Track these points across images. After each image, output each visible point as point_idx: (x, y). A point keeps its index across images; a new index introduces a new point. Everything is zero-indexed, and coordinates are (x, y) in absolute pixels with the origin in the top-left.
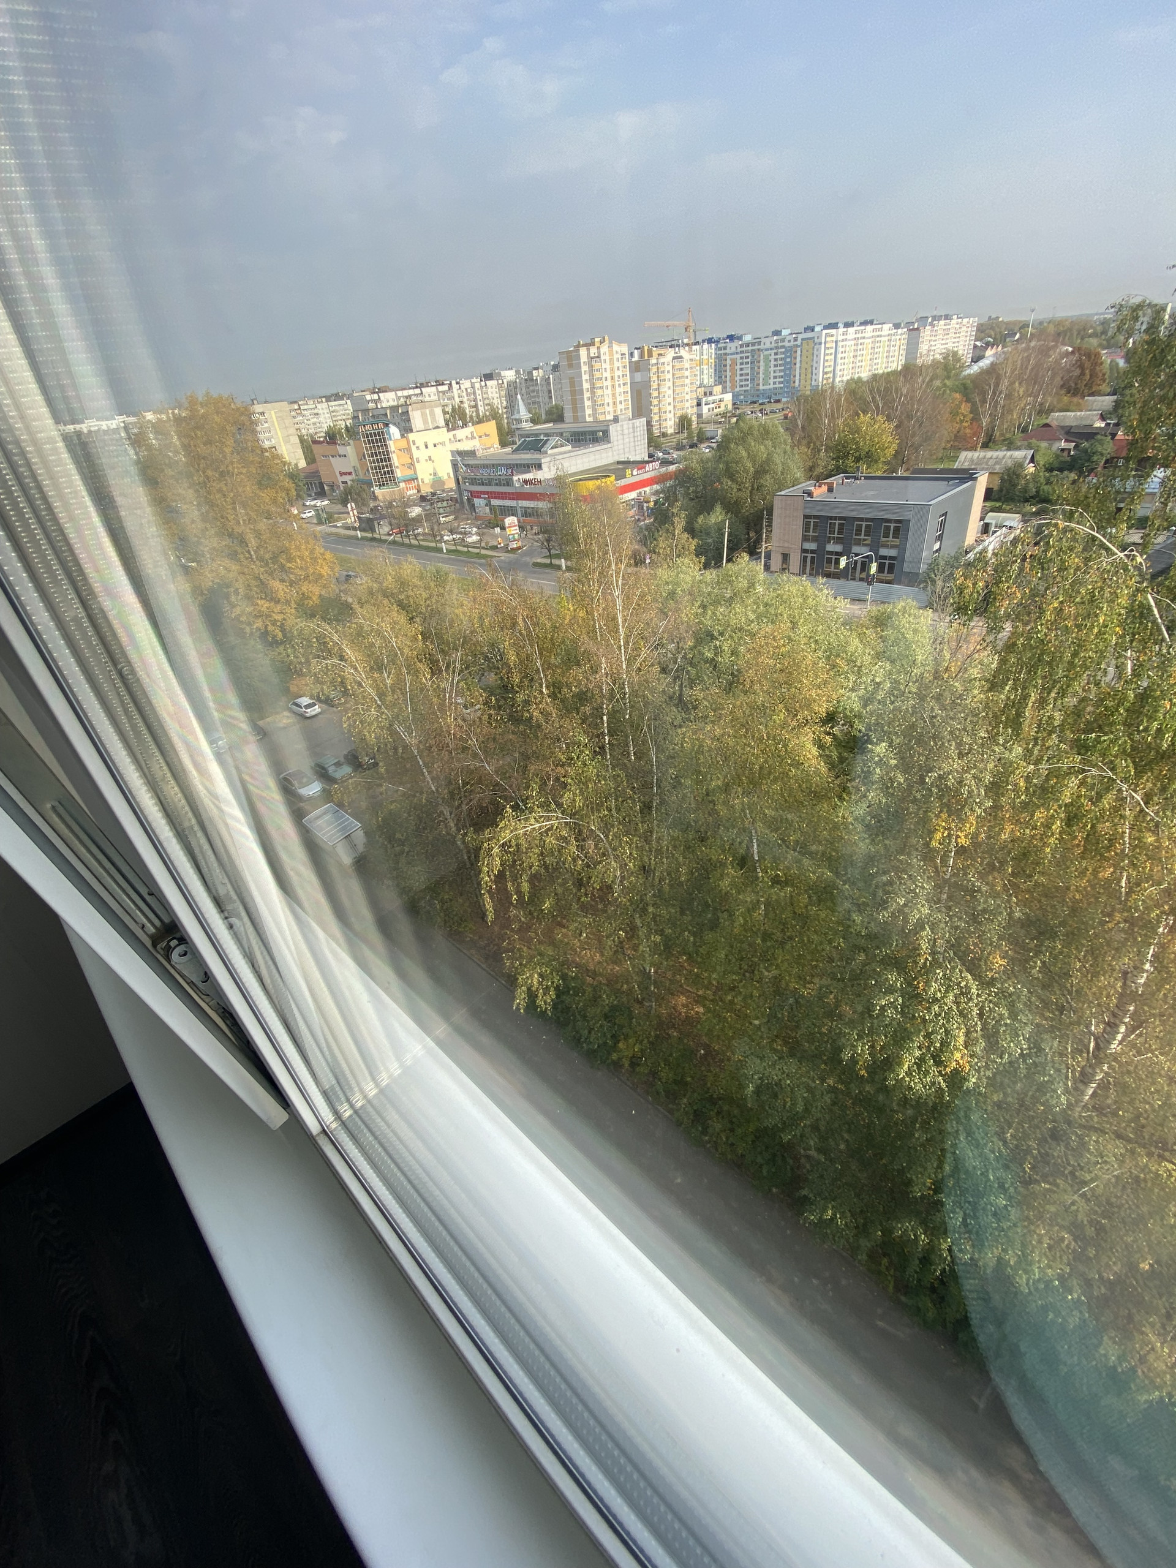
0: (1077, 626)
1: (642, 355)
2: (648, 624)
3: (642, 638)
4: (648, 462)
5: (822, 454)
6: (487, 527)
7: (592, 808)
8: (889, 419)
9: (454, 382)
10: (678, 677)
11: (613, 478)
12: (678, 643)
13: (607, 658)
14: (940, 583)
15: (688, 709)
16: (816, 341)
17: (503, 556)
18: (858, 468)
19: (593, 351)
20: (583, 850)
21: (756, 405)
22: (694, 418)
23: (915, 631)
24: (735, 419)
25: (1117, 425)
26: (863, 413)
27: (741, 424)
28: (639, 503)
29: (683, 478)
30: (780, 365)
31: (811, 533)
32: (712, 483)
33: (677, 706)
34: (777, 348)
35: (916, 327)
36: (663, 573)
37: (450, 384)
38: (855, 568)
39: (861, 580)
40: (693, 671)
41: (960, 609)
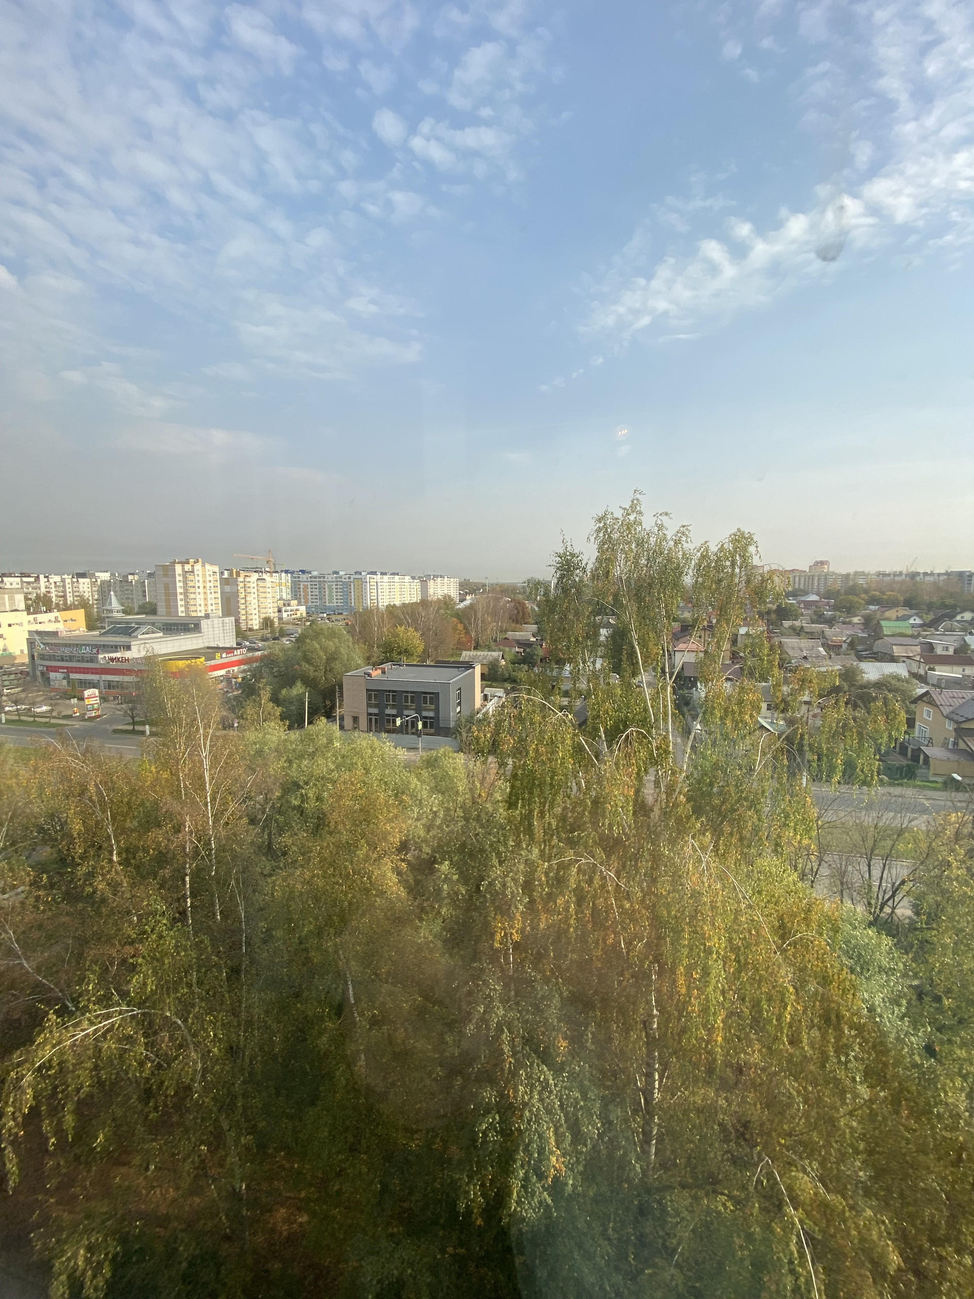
0: (549, 759)
1: (231, 574)
2: (236, 780)
3: (230, 793)
4: (236, 649)
5: (375, 649)
6: (61, 698)
7: (168, 988)
8: (416, 630)
9: (42, 577)
10: (267, 826)
11: (203, 659)
12: (266, 794)
13: (191, 816)
14: (464, 734)
15: (278, 857)
16: (363, 580)
17: (77, 725)
18: (400, 659)
19: (188, 567)
20: (153, 1046)
21: (324, 615)
22: (276, 620)
23: (454, 769)
24: (309, 623)
25: (542, 640)
26: (399, 625)
27: (314, 626)
28: (228, 679)
29: (268, 661)
30: (340, 592)
31: (373, 702)
32: (293, 665)
33: (266, 855)
34: (337, 581)
35: (425, 580)
36: (251, 735)
37: (38, 577)
38: (407, 726)
39: (413, 734)
40: (281, 819)
41: (480, 752)
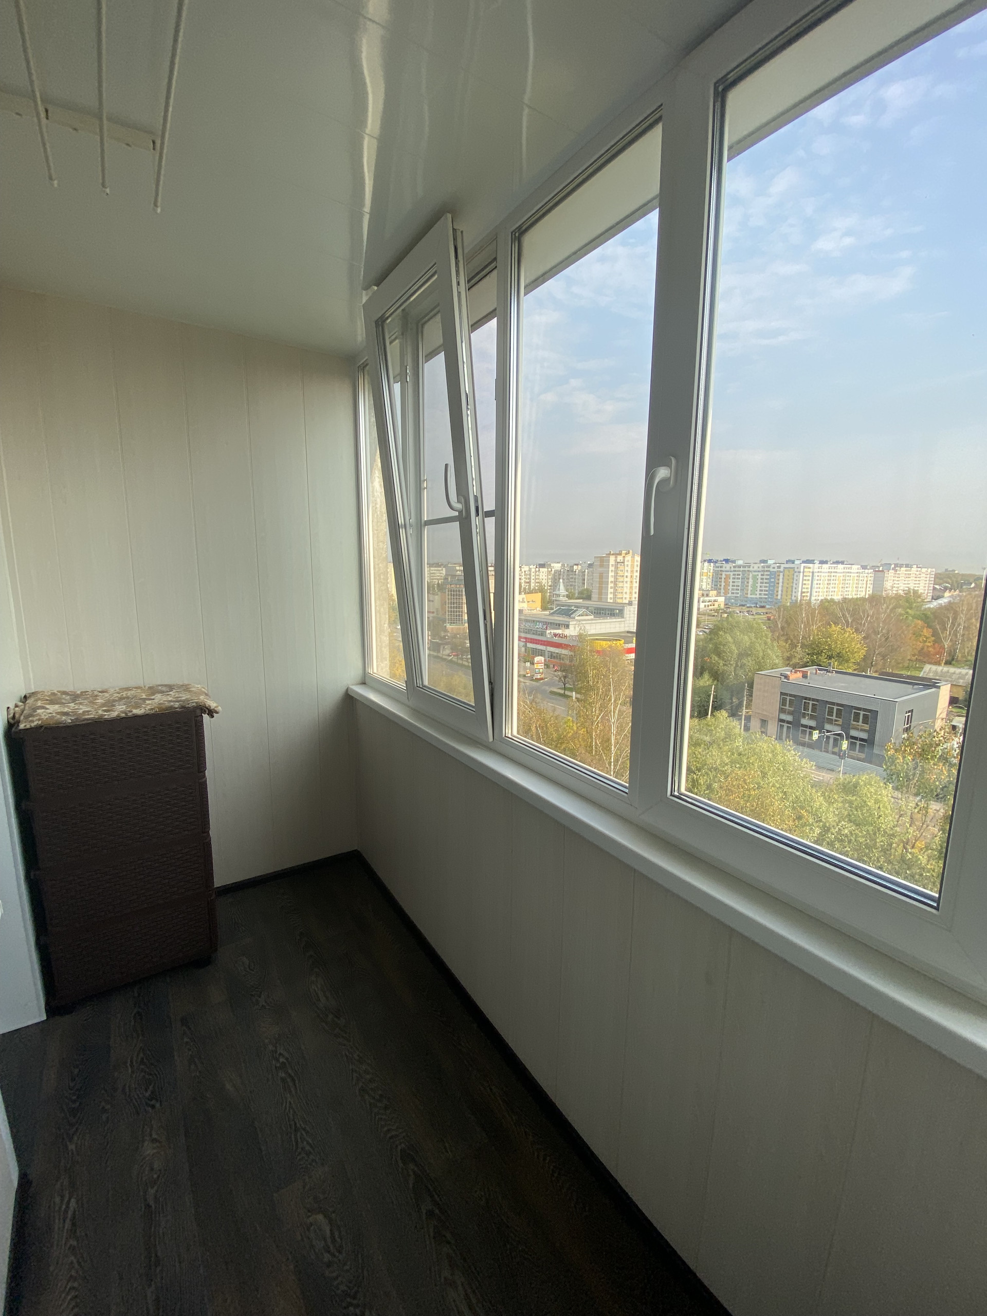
5: (799, 649)
8: (858, 631)
11: (620, 642)
16: (796, 570)
17: (529, 683)
18: (830, 665)
19: (620, 558)
21: (744, 608)
26: (835, 624)
27: (730, 619)
30: (766, 583)
31: (787, 707)
32: (703, 656)
34: (763, 571)
35: (881, 569)
38: (827, 742)
39: (834, 753)
